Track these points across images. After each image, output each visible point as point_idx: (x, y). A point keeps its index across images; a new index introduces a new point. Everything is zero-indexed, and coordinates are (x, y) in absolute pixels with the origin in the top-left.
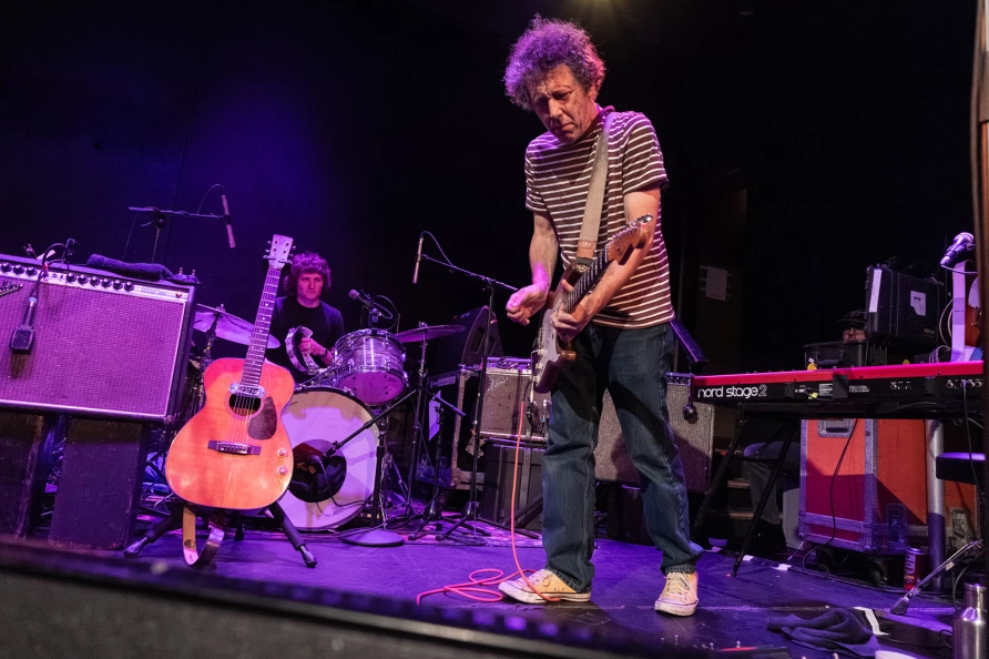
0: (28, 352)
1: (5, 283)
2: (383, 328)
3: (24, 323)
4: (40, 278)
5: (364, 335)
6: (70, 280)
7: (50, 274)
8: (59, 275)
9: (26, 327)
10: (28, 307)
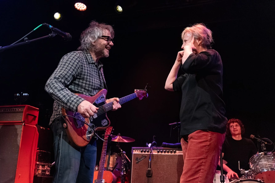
0: (151, 177)
1: (142, 156)
2: (270, 151)
3: (149, 168)
4: (150, 153)
5: (262, 155)
6: (158, 152)
7: (153, 151)
8: (155, 151)
9: (149, 169)
10: (149, 162)
